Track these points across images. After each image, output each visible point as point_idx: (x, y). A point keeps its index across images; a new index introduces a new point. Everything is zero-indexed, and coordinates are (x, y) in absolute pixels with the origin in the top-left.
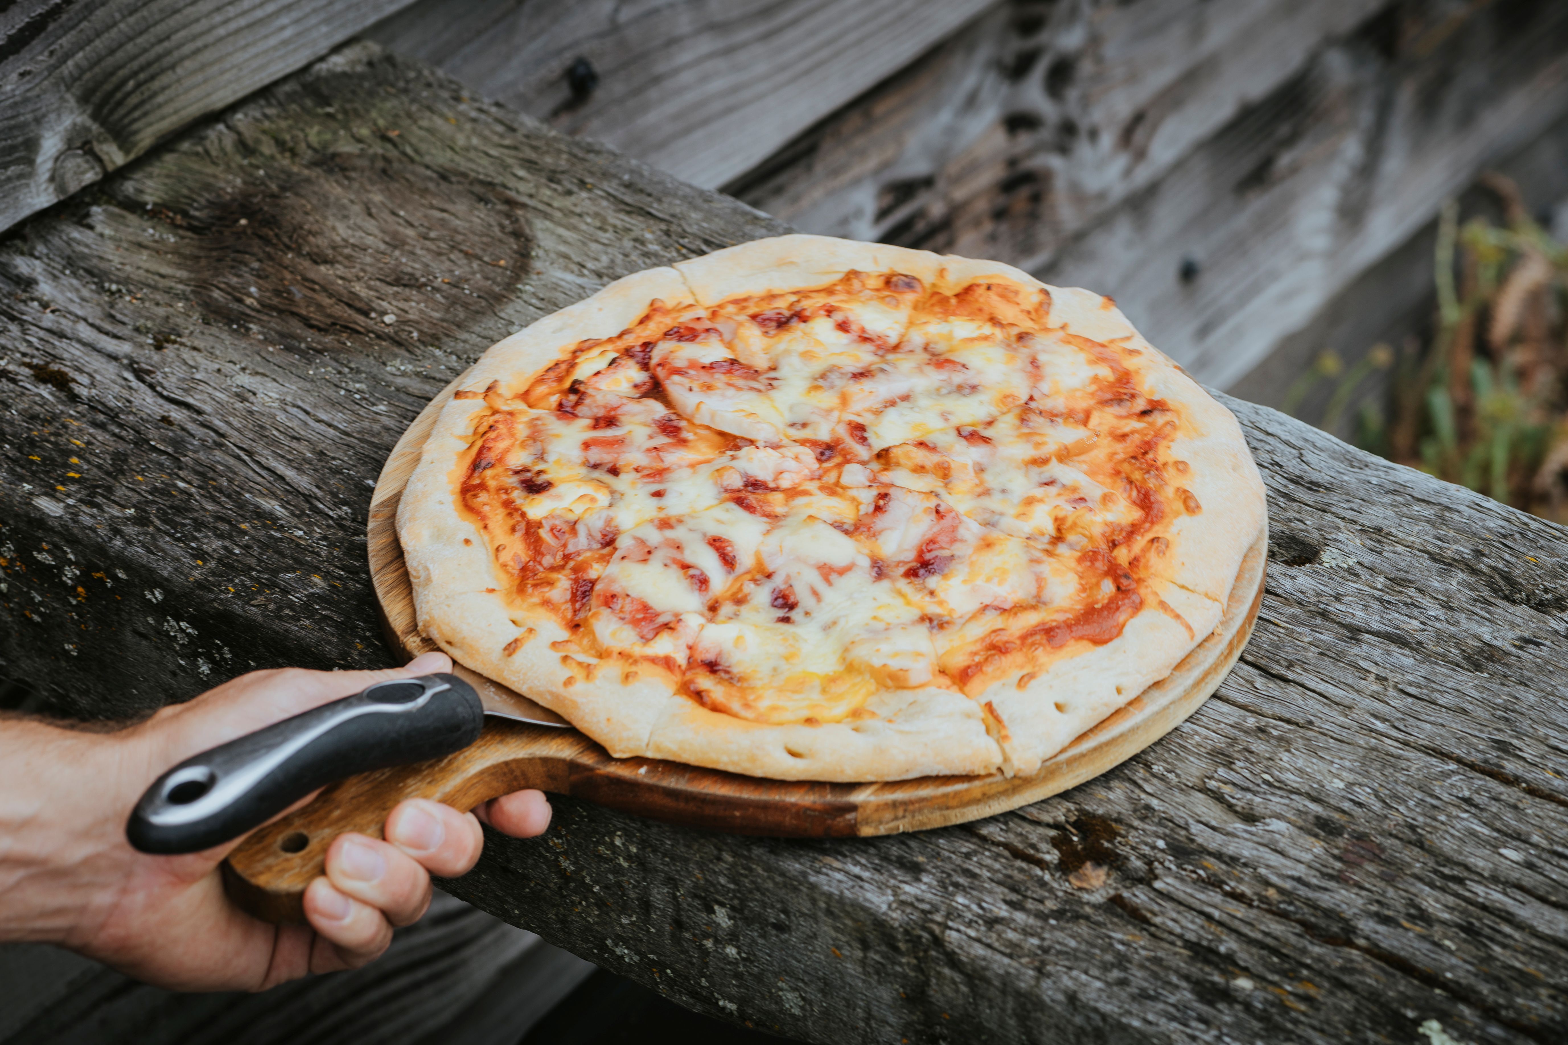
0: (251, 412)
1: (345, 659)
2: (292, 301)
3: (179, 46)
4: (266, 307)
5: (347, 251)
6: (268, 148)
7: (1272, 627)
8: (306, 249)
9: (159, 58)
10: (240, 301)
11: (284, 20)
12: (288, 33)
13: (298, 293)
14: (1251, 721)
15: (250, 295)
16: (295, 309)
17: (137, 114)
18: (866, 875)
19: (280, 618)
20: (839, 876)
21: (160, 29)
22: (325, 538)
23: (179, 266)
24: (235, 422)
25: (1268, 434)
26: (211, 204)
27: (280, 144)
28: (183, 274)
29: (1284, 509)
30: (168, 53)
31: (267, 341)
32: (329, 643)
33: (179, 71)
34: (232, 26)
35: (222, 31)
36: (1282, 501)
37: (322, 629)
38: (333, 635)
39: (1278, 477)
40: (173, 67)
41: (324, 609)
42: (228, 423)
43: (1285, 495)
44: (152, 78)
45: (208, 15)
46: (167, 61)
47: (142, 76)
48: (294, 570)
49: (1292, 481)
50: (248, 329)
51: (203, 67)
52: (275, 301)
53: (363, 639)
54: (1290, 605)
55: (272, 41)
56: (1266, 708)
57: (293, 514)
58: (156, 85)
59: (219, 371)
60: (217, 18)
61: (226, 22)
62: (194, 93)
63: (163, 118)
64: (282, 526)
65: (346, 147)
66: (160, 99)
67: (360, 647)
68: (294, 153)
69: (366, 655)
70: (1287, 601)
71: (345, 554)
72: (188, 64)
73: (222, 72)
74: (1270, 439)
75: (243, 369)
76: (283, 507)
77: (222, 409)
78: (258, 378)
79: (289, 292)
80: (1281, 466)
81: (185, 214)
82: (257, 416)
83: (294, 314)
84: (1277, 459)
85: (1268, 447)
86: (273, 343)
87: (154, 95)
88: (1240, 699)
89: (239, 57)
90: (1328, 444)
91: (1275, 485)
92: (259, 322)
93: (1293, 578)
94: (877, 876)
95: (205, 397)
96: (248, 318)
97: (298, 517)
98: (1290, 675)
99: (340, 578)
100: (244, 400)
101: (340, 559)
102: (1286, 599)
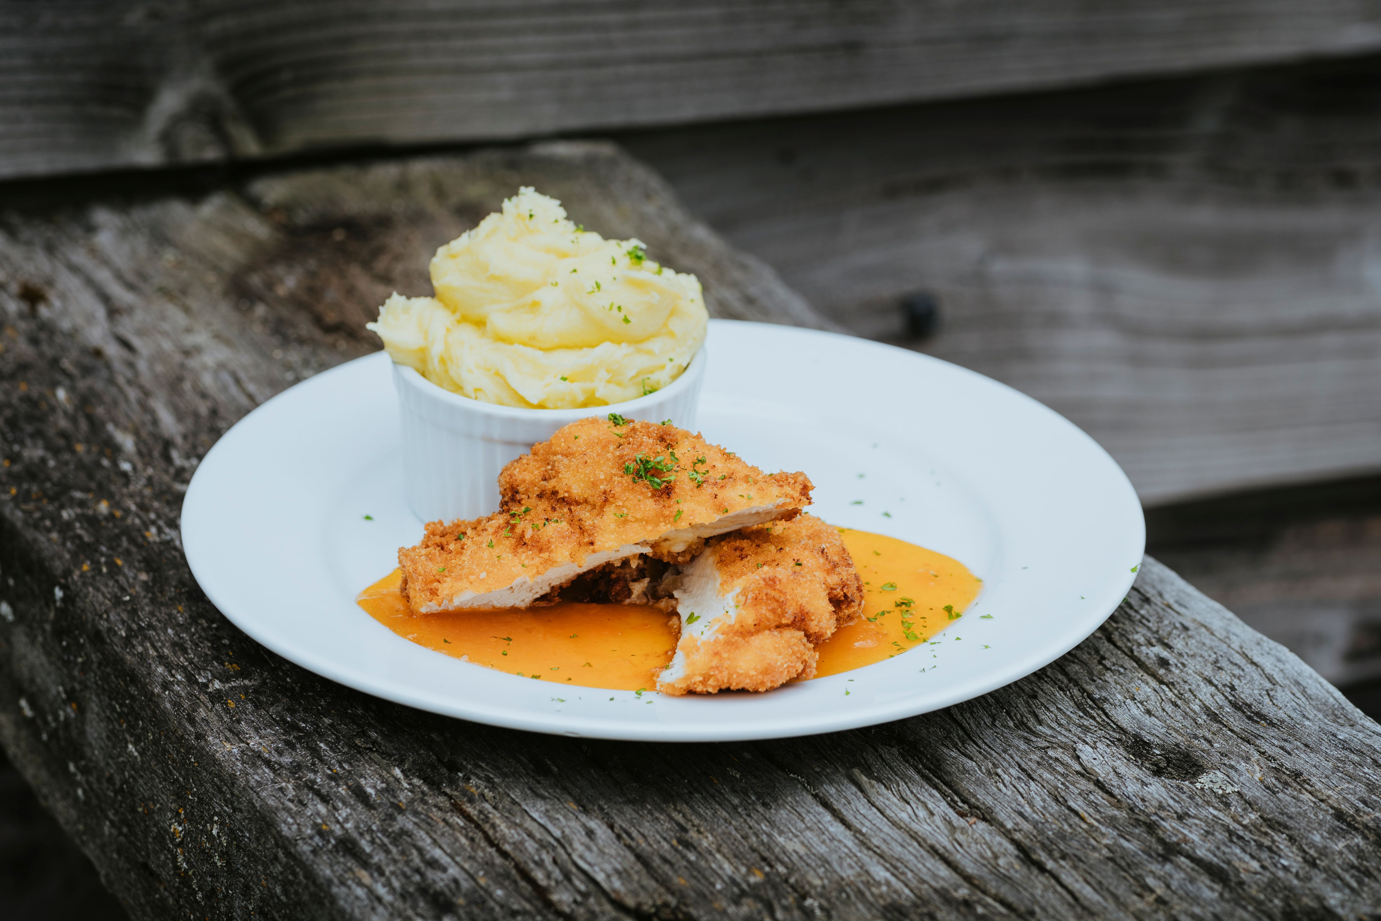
0: (182, 365)
1: (66, 578)
2: (319, 300)
4: (290, 299)
6: (423, 188)
8: (379, 266)
10: (270, 287)
11: (501, 79)
13: (332, 297)
14: (963, 892)
16: (315, 306)
18: (388, 898)
19: (35, 526)
20: (360, 892)
24: (159, 368)
25: (1252, 663)
29: (1199, 726)
31: (261, 321)
32: (61, 558)
36: (1203, 718)
37: (64, 544)
38: (70, 552)
39: (1219, 697)
41: (83, 528)
42: (152, 366)
43: (1212, 714)
48: (89, 492)
49: (1234, 705)
50: (253, 308)
52: (304, 297)
53: (95, 563)
54: (1117, 808)
57: (139, 451)
60: (415, 45)
64: (118, 457)
68: (442, 197)
70: (1117, 803)
74: (1249, 668)
76: (136, 444)
77: (157, 357)
79: (323, 292)
80: (1234, 690)
81: (292, 215)
82: (186, 370)
83: (310, 309)
84: (1236, 683)
85: (1237, 672)
86: (265, 325)
90: (1322, 694)
91: (1210, 703)
92: (271, 307)
93: (1144, 784)
94: (399, 904)
96: (264, 301)
97: (142, 455)
99: (127, 511)
100: (186, 353)
102: (1119, 801)
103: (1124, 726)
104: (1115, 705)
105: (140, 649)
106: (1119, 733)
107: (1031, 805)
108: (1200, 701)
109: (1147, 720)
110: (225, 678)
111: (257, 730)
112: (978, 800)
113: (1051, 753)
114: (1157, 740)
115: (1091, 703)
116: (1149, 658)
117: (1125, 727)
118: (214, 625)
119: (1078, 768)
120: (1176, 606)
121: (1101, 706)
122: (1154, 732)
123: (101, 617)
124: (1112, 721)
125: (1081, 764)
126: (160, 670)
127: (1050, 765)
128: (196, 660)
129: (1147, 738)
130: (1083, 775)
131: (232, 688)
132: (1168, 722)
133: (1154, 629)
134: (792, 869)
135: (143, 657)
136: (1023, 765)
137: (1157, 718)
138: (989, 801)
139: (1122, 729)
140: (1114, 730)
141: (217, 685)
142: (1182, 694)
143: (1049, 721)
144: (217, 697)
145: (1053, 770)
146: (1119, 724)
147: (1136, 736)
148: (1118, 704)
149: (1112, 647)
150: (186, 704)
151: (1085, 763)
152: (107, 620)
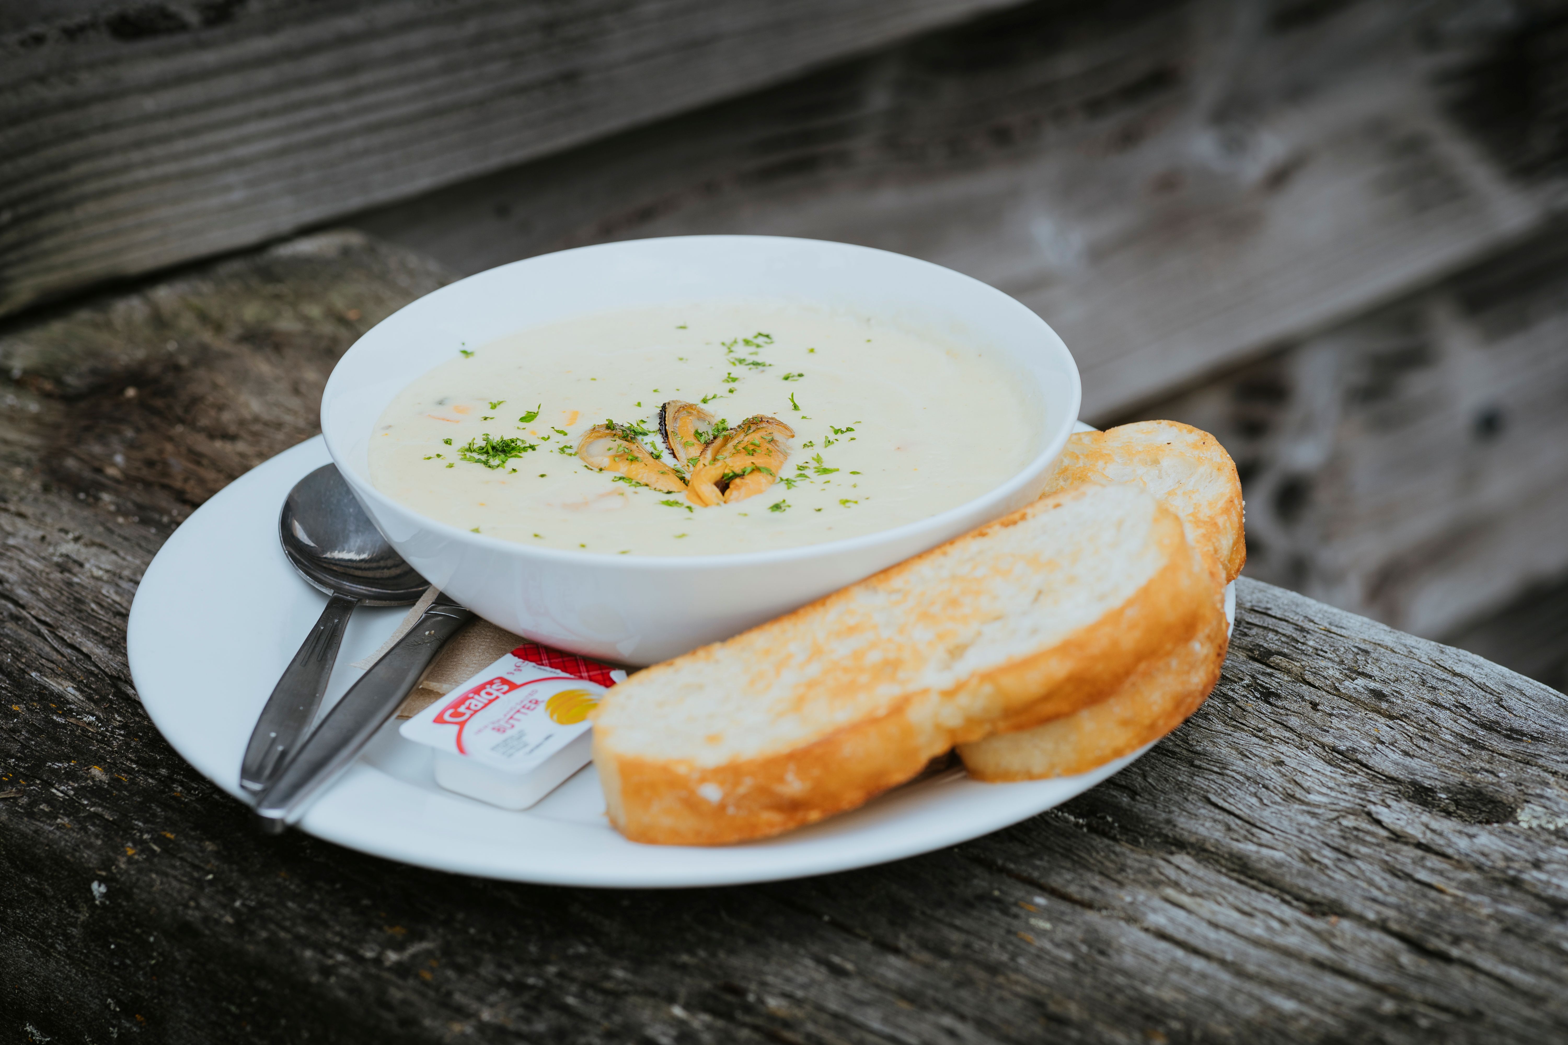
0: (70, 584)
1: (107, 869)
2: (165, 474)
3: (81, 180)
4: (130, 479)
5: (257, 427)
6: (187, 321)
7: (1433, 894)
8: (204, 422)
9: (49, 190)
10: (99, 470)
11: (232, 177)
12: (237, 196)
13: (178, 465)
14: (1388, 1006)
15: (114, 465)
16: (166, 481)
17: (12, 256)
19: (31, 815)
21: (53, 153)
22: (124, 726)
23: (32, 433)
24: (44, 593)
25: (1455, 674)
26: (94, 372)
27: (204, 318)
28: (34, 441)
29: (1469, 758)
30: (63, 186)
31: (119, 511)
32: (89, 846)
33: (79, 213)
34: (159, 170)
35: (142, 174)
36: (1465, 748)
37: (85, 829)
38: (97, 836)
39: (1462, 721)
40: (69, 205)
41: (93, 805)
42: (35, 593)
43: (1470, 742)
44: (38, 214)
45: (124, 148)
46: (61, 197)
47: (23, 209)
48: (69, 759)
49: (1483, 726)
50: (97, 499)
51: (111, 215)
52: (145, 472)
53: (139, 843)
54: (1465, 869)
55: (214, 202)
56: (1414, 990)
57: (90, 698)
58: (44, 224)
59: (43, 538)
60: (136, 156)
61: (149, 163)
62: (98, 247)
63: (49, 269)
64: (71, 710)
65: (287, 323)
66: (48, 243)
67: (130, 852)
68: (219, 328)
69: (137, 862)
70: (1460, 865)
71: (145, 745)
72: (92, 208)
73: (140, 227)
74: (1458, 681)
75: (77, 539)
76: (78, 689)
77: (31, 580)
78: (94, 550)
79: (165, 463)
80: (1468, 709)
81: (58, 381)
82: (77, 588)
83: (164, 487)
84: (1464, 701)
85: (1452, 688)
86: (126, 515)
87: (39, 237)
88: (1376, 976)
89: (164, 212)
91: (1457, 729)
92: (116, 493)
93: (1471, 836)
95: (15, 565)
96: (103, 487)
97: (96, 702)
98: (1455, 952)
99: (129, 771)
100: (62, 568)
101: (136, 751)
102: (1459, 861)
103: (1394, 774)
104: (1369, 754)
105: (264, 934)
106: (1393, 784)
107: (1379, 889)
108: (1447, 729)
109: (1414, 763)
110: (399, 947)
111: (480, 999)
112: (1315, 894)
113: (1345, 822)
114: (1437, 783)
115: (1340, 757)
116: (1361, 693)
117: (1395, 776)
118: (338, 886)
119: (1384, 833)
120: (1334, 629)
121: (1355, 758)
122: (1429, 774)
123: (186, 906)
124: (1378, 773)
125: (1384, 827)
126: (308, 954)
127: (1356, 837)
128: (346, 932)
129: (1427, 783)
130: (1396, 841)
131: (414, 957)
132: (1434, 760)
133: (1337, 659)
134: (1189, 1023)
135: (273, 943)
136: (1331, 843)
137: (1419, 758)
138: (1332, 894)
139: (1392, 778)
140: (1385, 782)
141: (392, 956)
142: (1422, 726)
143: (1317, 788)
144: (402, 970)
145: (1364, 843)
146: (1386, 773)
147: (1414, 783)
148: (1371, 751)
149: (1312, 689)
150: (368, 987)
151: (1391, 826)
152: (198, 907)
